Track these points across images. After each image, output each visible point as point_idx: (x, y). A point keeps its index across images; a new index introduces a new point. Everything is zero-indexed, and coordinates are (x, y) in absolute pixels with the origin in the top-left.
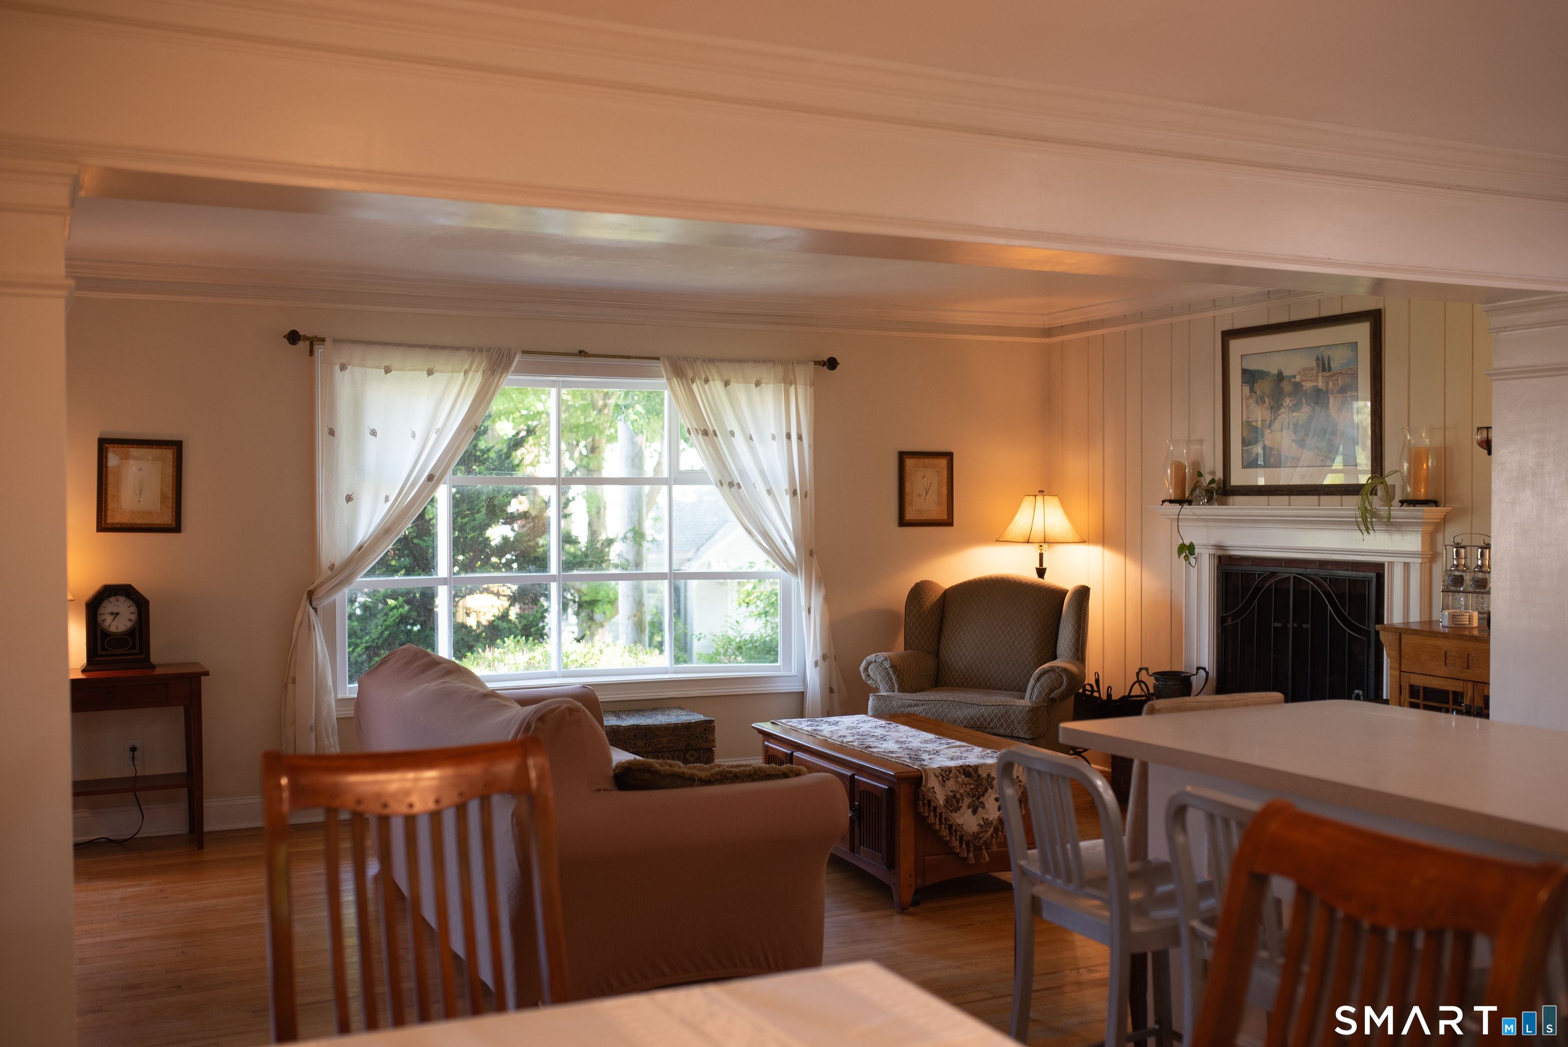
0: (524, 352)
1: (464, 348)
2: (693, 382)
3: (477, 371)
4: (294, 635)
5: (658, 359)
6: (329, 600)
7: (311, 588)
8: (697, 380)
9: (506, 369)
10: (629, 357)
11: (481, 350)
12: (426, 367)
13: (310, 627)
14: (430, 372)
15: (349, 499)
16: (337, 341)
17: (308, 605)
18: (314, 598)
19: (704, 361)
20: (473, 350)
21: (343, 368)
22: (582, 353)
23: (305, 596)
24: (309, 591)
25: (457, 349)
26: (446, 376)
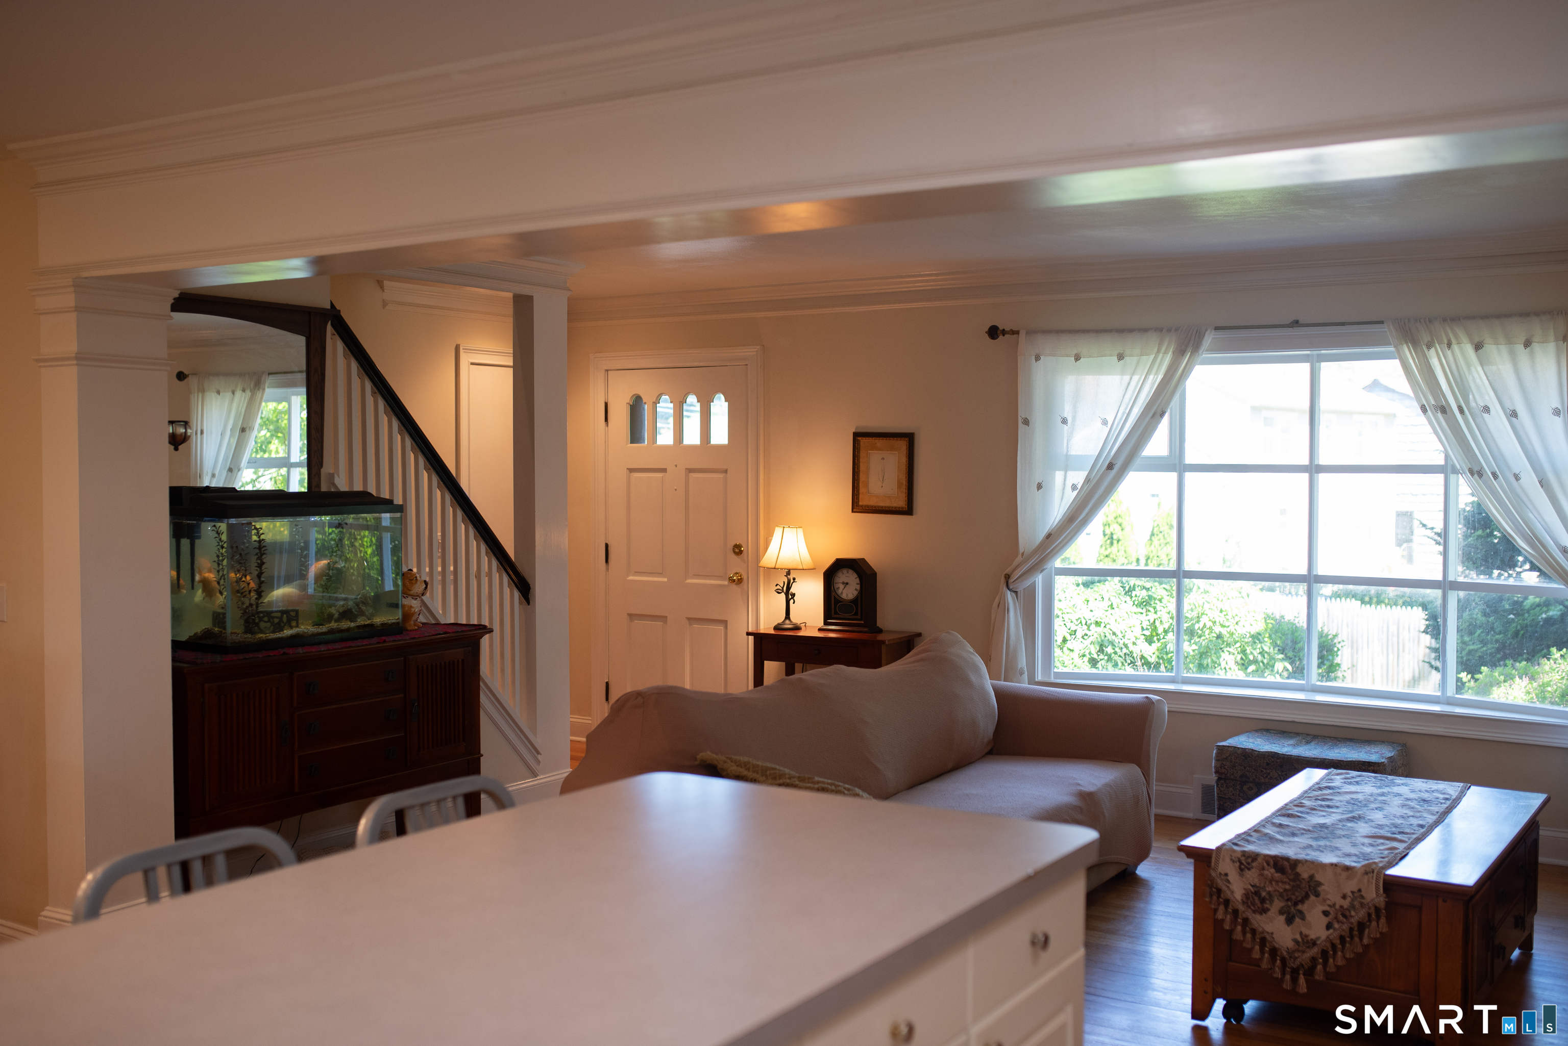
0: (1217, 328)
1: (1152, 329)
2: (1429, 348)
3: (1166, 353)
4: (993, 615)
5: (1382, 322)
6: (1027, 583)
7: (1007, 572)
8: (1437, 345)
9: (1196, 347)
10: (1343, 324)
11: (1169, 330)
12: (1116, 352)
13: (1006, 610)
14: (1121, 357)
15: (1039, 486)
16: (1031, 332)
17: (1005, 588)
18: (1011, 580)
19: (1445, 320)
20: (1161, 330)
21: (1037, 358)
22: (1296, 323)
23: (1003, 580)
24: (1006, 574)
25: (1145, 330)
26: (1135, 359)
